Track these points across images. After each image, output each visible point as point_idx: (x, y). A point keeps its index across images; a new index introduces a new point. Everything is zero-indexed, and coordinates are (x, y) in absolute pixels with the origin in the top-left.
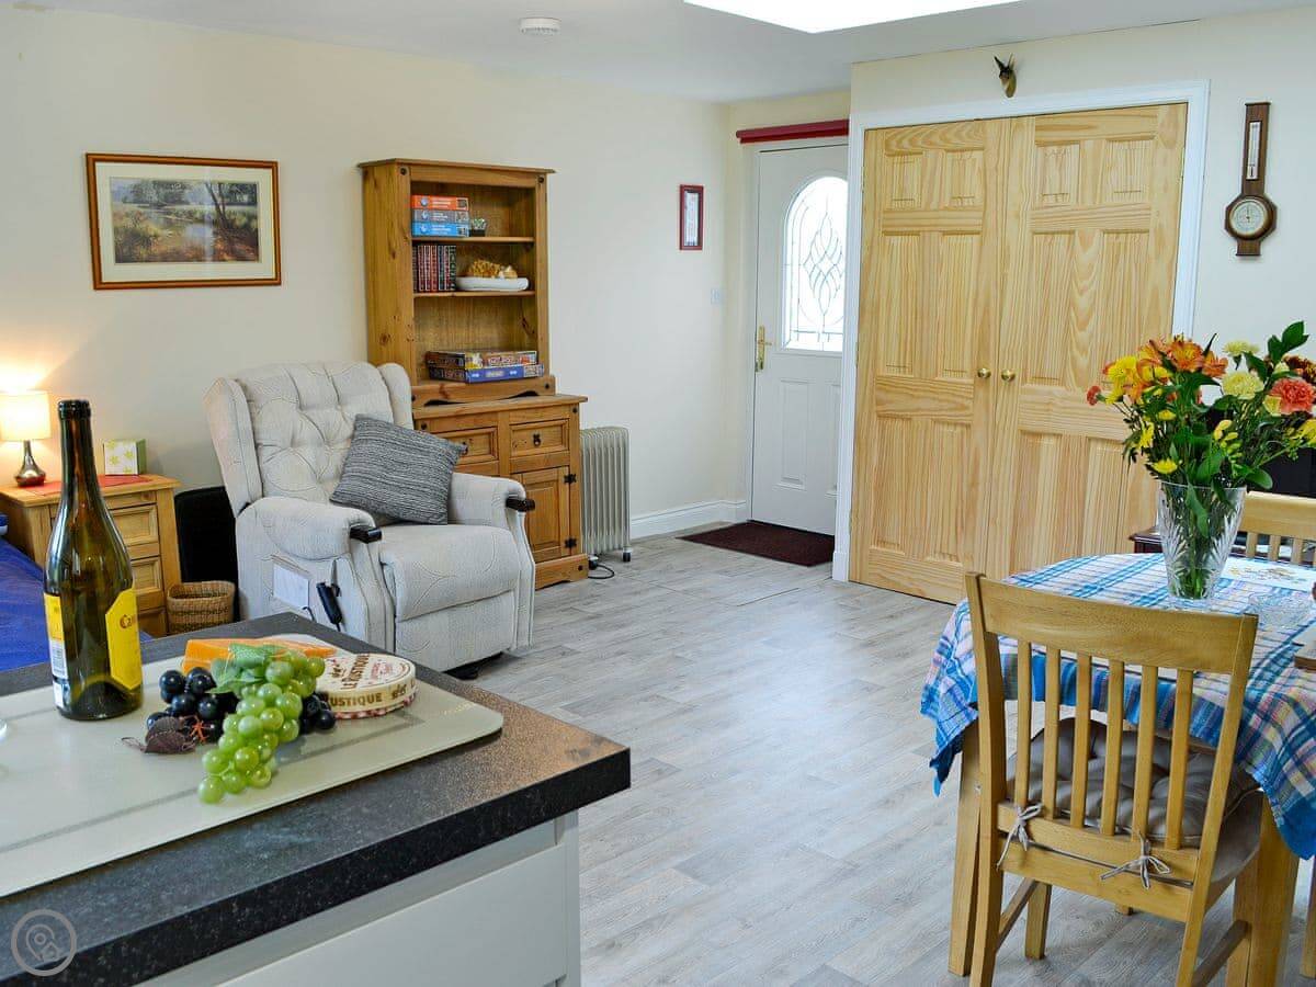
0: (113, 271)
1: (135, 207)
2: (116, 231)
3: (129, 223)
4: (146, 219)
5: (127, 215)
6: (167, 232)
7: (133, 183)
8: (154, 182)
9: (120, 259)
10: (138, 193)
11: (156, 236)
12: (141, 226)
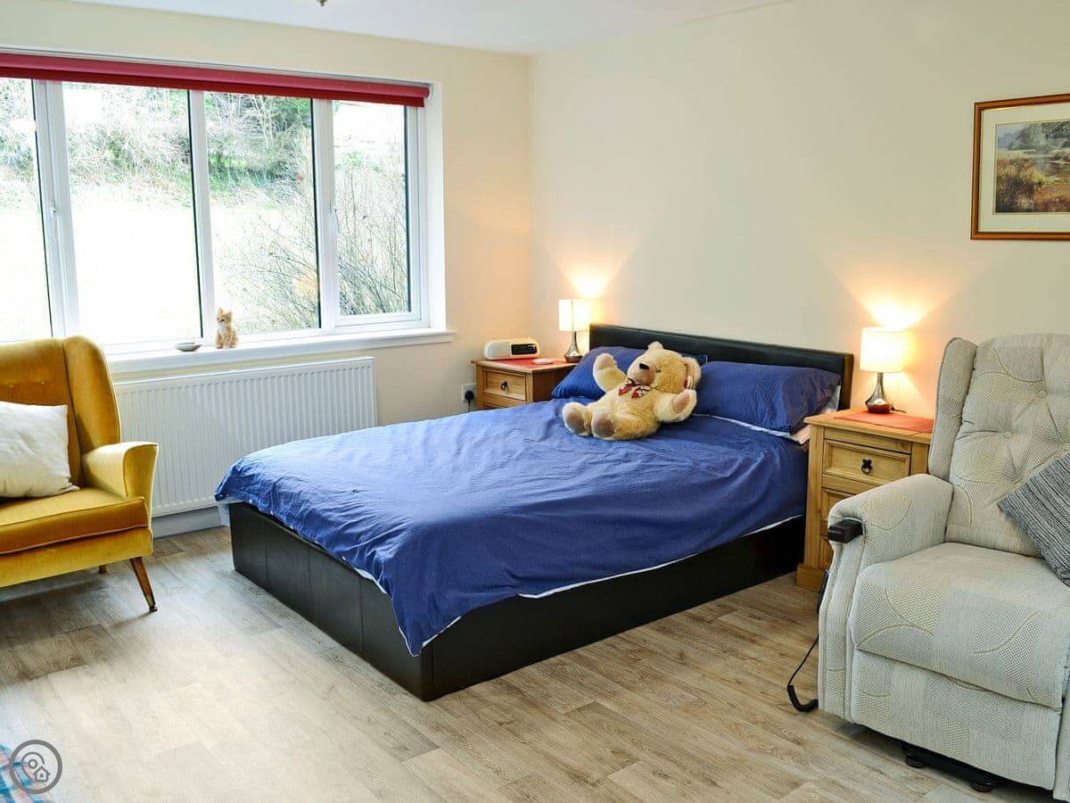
0: (992, 221)
1: (1020, 154)
2: (999, 179)
3: (1012, 170)
4: (1032, 165)
5: (1012, 162)
6: (1053, 179)
7: (1021, 127)
8: (1044, 125)
9: (1002, 207)
10: (1024, 138)
11: (1040, 184)
12: (1024, 174)
